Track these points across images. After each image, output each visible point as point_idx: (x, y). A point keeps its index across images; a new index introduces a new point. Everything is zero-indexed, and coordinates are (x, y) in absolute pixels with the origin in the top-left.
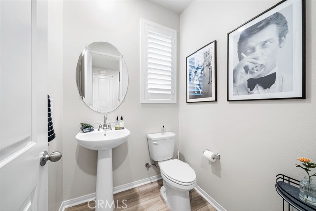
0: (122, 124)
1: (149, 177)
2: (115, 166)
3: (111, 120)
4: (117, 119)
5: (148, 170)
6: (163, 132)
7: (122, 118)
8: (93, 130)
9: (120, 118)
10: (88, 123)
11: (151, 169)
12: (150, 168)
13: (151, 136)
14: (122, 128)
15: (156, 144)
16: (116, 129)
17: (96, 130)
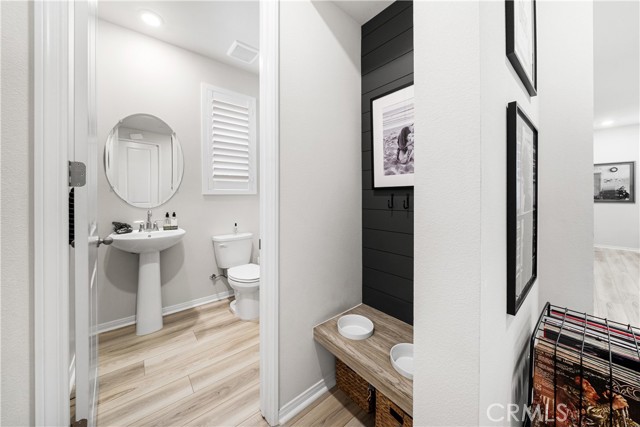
0: (173, 222)
1: (217, 293)
2: (164, 279)
3: (158, 218)
4: (167, 215)
5: (214, 283)
6: (236, 232)
7: (174, 215)
8: (130, 231)
9: (171, 215)
10: (123, 222)
11: (220, 282)
12: (217, 282)
13: (217, 238)
14: (175, 228)
15: (222, 247)
16: (165, 228)
17: (135, 232)
